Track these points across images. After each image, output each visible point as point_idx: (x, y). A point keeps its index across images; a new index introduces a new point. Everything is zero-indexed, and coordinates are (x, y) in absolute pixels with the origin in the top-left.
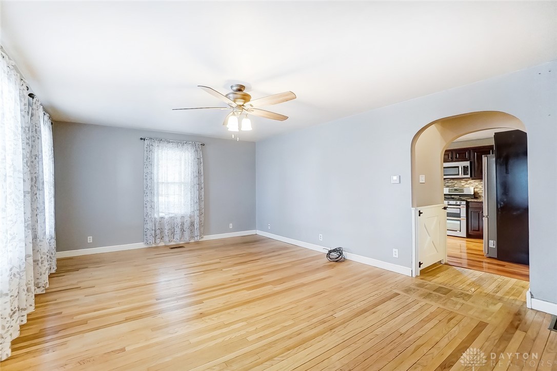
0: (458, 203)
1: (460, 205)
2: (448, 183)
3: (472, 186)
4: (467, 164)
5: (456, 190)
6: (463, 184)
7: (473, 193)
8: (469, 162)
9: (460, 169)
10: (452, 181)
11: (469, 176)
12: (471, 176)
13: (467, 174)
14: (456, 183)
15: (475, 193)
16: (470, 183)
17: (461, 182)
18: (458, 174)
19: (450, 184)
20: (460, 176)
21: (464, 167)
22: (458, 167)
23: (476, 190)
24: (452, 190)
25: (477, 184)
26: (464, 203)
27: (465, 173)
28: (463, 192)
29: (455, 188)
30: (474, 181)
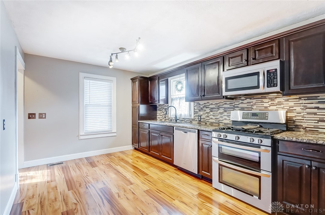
0: (256, 141)
1: (258, 146)
2: (242, 103)
3: (283, 108)
4: (275, 65)
5: (254, 115)
6: (266, 105)
7: (284, 122)
8: (278, 62)
9: (261, 77)
10: (248, 100)
11: (278, 89)
12: (282, 89)
13: (275, 85)
14: (255, 104)
15: (289, 120)
16: (280, 103)
17: (262, 102)
18: (258, 87)
19: (245, 106)
20: (261, 90)
21: (268, 71)
22: (257, 74)
23: (289, 115)
24: (248, 114)
25: (292, 104)
26: (268, 142)
27: (270, 83)
28: (266, 117)
29: (253, 111)
30: (286, 98)
